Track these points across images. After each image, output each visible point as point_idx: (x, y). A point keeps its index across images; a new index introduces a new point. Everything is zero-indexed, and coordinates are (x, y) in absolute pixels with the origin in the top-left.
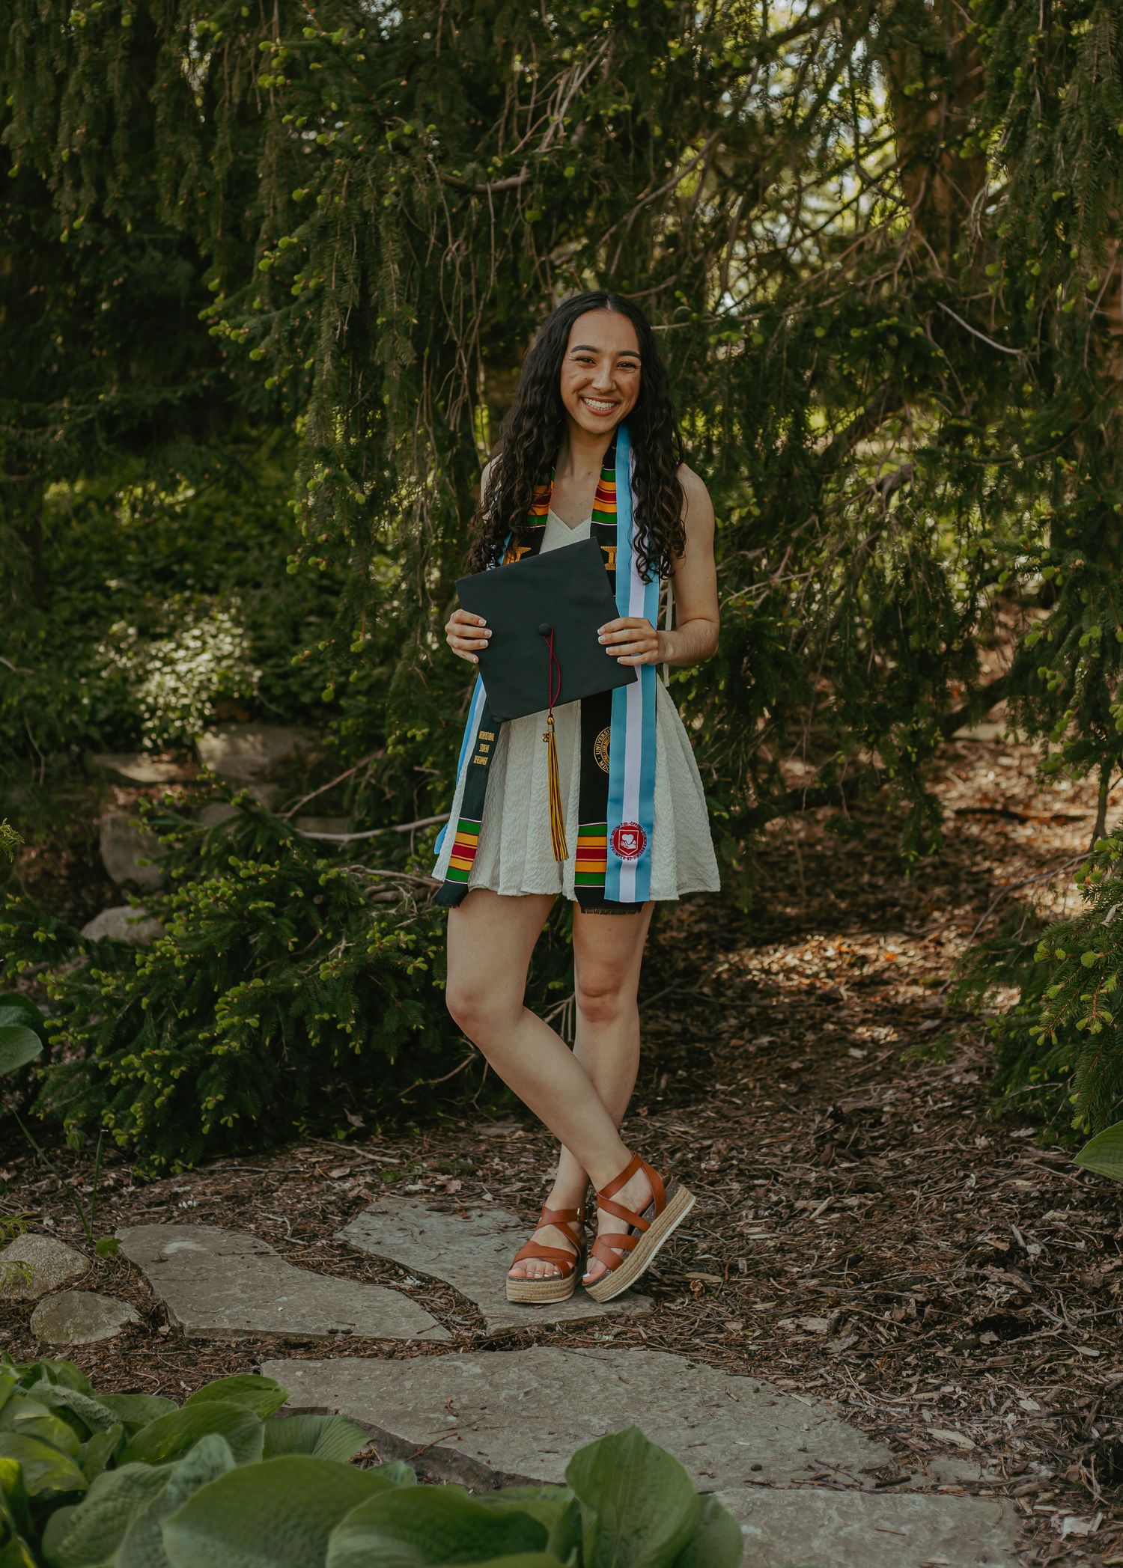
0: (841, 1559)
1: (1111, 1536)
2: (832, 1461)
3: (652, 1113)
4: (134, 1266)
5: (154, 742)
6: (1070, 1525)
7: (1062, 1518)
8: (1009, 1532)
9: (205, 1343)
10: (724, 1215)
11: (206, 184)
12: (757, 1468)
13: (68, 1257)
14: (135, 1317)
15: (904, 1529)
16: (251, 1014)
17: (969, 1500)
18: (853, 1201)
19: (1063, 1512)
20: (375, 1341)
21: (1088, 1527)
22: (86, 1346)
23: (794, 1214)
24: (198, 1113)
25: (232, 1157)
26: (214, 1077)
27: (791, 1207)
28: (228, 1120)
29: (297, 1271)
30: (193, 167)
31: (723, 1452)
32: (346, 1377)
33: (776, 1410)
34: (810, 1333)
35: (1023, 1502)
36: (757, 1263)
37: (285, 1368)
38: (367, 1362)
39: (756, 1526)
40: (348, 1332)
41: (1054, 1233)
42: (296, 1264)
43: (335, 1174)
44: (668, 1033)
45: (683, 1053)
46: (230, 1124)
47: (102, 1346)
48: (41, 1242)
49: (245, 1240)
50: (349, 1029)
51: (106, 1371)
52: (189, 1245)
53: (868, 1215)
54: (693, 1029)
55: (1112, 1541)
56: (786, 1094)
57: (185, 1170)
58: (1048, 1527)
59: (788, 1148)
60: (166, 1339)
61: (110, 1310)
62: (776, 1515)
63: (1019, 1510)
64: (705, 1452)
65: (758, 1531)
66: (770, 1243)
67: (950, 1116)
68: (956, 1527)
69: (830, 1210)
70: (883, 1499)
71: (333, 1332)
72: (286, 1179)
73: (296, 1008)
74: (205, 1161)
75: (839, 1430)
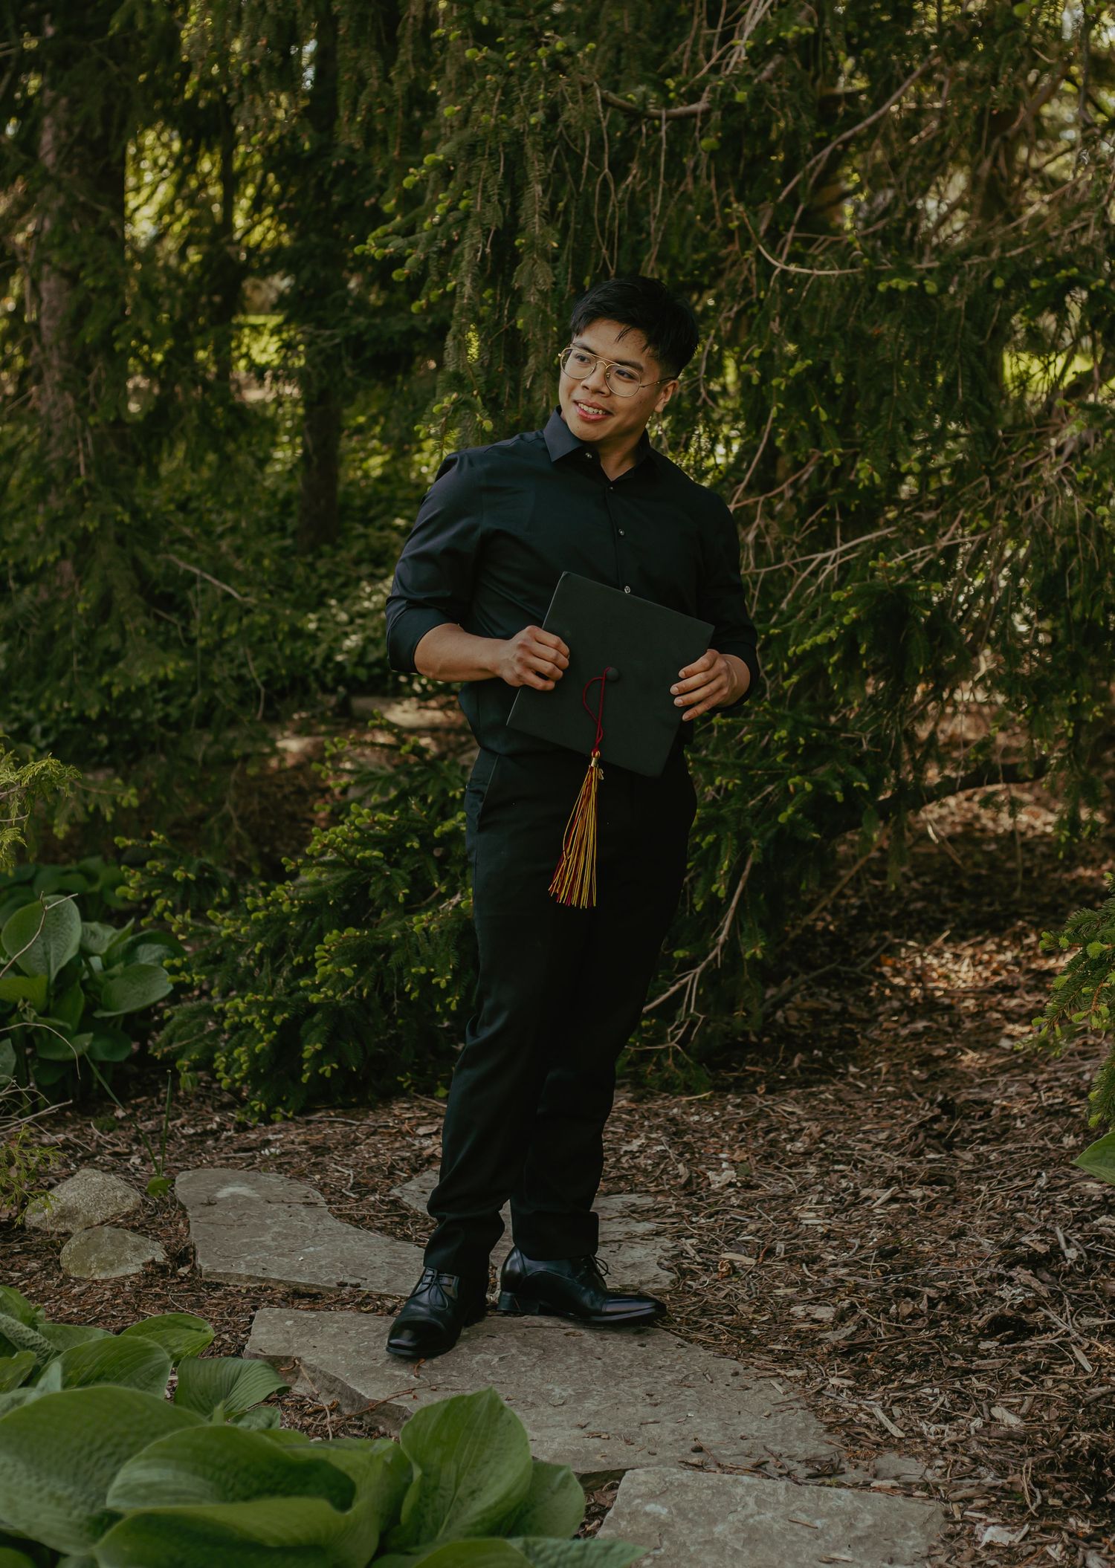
0: (738, 1547)
1: (1031, 1548)
2: (777, 1449)
3: (770, 1091)
4: (183, 1208)
5: (423, 686)
6: (993, 1534)
7: (987, 1526)
8: (929, 1536)
9: (217, 1286)
10: (790, 1198)
11: (385, 99)
12: (698, 1450)
13: (119, 1194)
14: (160, 1257)
15: (818, 1523)
16: (348, 964)
17: (900, 1499)
18: (917, 1193)
19: (991, 1520)
20: (381, 1297)
21: (1012, 1537)
22: (107, 1281)
23: (858, 1200)
24: (301, 1061)
25: (334, 1108)
26: (317, 1025)
27: (856, 1194)
28: (326, 1070)
29: (337, 1224)
30: (374, 83)
31: (673, 1432)
32: (333, 1329)
33: (746, 1394)
34: (815, 1321)
35: (955, 1508)
36: (798, 1248)
37: (279, 1316)
38: (363, 1316)
39: (664, 1505)
40: (358, 1285)
41: (1100, 1239)
42: (340, 1216)
43: (421, 1131)
44: (827, 1011)
45: (835, 1033)
46: (328, 1074)
47: (119, 1283)
48: (97, 1177)
49: (302, 1188)
50: (443, 985)
51: (114, 1306)
52: (244, 1190)
53: (930, 1207)
54: (851, 1009)
55: (1030, 1554)
56: (916, 1081)
57: (285, 1118)
58: (972, 1534)
59: (883, 1136)
60: (183, 1279)
61: (136, 1248)
62: (690, 1497)
63: (947, 1514)
64: (654, 1430)
65: (665, 1511)
66: (820, 1229)
67: (1057, 1112)
68: (875, 1526)
69: (893, 1199)
70: (810, 1491)
71: (342, 1285)
72: (374, 1133)
73: (395, 960)
74: (305, 1110)
75: (799, 1418)
